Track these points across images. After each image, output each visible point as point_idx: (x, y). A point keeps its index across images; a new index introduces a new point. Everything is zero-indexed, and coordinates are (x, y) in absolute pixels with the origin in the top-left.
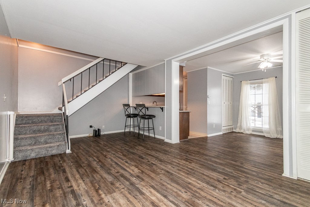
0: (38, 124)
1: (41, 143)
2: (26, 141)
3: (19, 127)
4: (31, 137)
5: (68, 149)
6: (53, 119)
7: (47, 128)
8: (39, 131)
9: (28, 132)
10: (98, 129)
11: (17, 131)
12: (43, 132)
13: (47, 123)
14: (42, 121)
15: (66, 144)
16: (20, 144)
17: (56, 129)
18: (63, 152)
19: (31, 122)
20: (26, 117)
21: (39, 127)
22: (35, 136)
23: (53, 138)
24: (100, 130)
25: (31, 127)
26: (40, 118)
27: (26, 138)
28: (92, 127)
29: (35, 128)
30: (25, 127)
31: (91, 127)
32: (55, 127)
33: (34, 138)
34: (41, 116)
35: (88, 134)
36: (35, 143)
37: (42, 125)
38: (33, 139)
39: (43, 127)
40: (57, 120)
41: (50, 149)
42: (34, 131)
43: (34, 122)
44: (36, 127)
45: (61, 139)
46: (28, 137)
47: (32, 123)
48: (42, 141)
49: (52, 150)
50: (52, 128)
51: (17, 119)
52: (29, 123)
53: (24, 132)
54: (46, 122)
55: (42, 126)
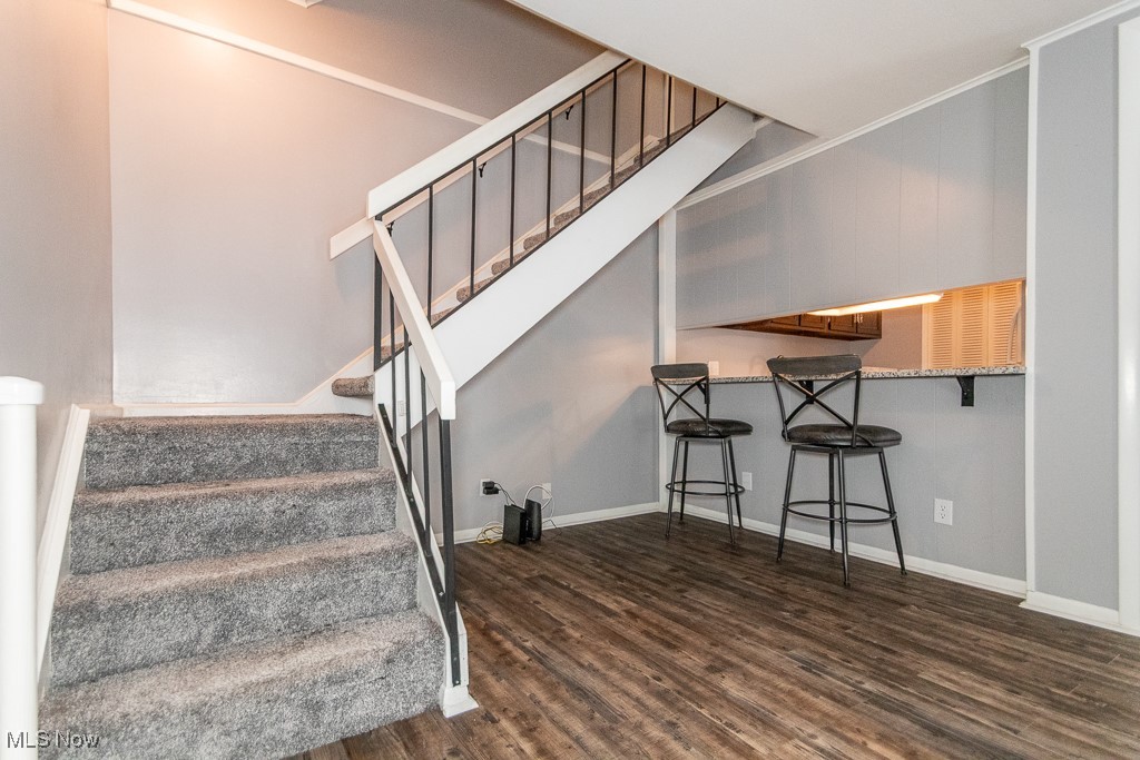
0: (234, 487)
1: (259, 635)
2: (156, 621)
3: (108, 506)
4: (189, 595)
5: (456, 679)
6: (325, 447)
7: (295, 511)
8: (246, 536)
9: (169, 544)
10: (530, 503)
11: (93, 542)
12: (270, 539)
13: (288, 474)
14: (257, 461)
15: (440, 642)
16: (106, 651)
17: (348, 518)
18: (418, 708)
19: (187, 468)
20: (158, 434)
21: (245, 507)
22: (224, 582)
23: (345, 586)
24: (539, 506)
25: (189, 503)
26: (249, 443)
27: (155, 604)
28: (496, 491)
29: (219, 512)
30: (146, 506)
31: (490, 489)
32: (342, 504)
33: (215, 595)
34: (256, 429)
35: (480, 530)
36: (223, 635)
37: (261, 494)
38: (206, 609)
39: (268, 506)
40: (347, 451)
41: (332, 694)
42: (213, 536)
43: (210, 466)
44: (221, 506)
45: (394, 594)
46: (168, 594)
47: (196, 472)
48: (269, 613)
49: (343, 703)
50: (325, 508)
51: (95, 447)
52: (175, 479)
53: (145, 546)
54: (283, 468)
55: (263, 496)
